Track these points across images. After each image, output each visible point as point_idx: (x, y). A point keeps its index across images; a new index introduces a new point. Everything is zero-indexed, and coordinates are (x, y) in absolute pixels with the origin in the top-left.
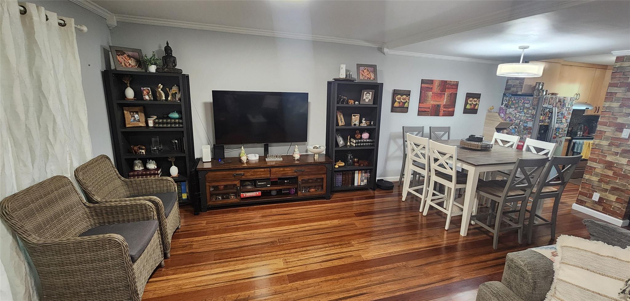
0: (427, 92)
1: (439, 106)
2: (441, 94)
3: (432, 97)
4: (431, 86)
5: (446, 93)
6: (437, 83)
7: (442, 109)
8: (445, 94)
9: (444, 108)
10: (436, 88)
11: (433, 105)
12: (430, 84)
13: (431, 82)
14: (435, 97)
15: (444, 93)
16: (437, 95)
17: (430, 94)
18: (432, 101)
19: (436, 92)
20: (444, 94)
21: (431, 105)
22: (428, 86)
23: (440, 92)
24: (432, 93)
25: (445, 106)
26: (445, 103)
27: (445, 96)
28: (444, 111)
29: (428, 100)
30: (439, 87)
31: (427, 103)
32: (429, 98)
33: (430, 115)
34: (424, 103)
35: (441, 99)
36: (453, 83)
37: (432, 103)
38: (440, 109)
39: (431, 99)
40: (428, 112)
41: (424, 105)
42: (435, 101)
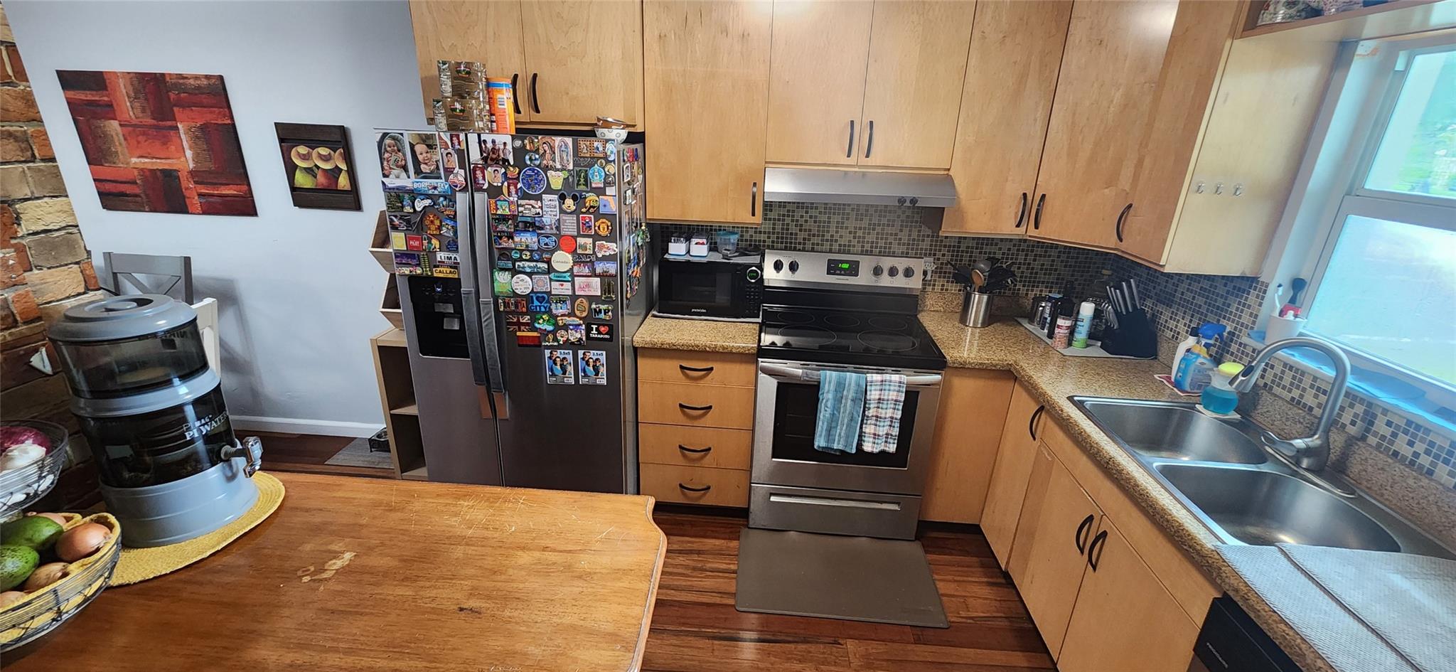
0: (102, 123)
1: (171, 176)
2: (159, 127)
3: (125, 139)
4: (105, 98)
5: (180, 126)
6: (122, 86)
7: (189, 186)
8: (178, 128)
9: (195, 182)
10: (128, 106)
11: (143, 170)
12: (97, 91)
13: (99, 81)
14: (138, 142)
15: (170, 123)
16: (144, 134)
17: (115, 126)
18: (131, 155)
19: (135, 121)
20: (172, 128)
21: (136, 173)
22: (90, 97)
23: (154, 122)
24: (121, 125)
25: (196, 177)
26: (191, 165)
27: (183, 136)
28: (200, 195)
29: (117, 152)
30: (139, 98)
31: (114, 163)
32: (117, 144)
33: (151, 211)
34: (106, 163)
35: (169, 149)
36: (192, 81)
37: (136, 162)
38: (183, 187)
39: (127, 147)
40: (136, 196)
41: (108, 171)
42: (146, 157)
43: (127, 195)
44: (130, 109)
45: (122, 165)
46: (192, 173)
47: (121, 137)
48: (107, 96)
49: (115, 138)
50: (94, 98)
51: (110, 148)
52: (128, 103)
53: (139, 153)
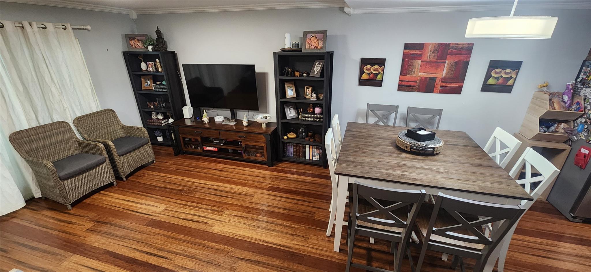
0: (414, 61)
1: (433, 79)
2: (437, 62)
4: (421, 52)
5: (447, 62)
6: (430, 48)
7: (439, 84)
8: (445, 62)
9: (442, 82)
10: (428, 55)
11: (422, 77)
12: (418, 50)
13: (421, 46)
14: (426, 68)
15: (443, 61)
16: (430, 65)
17: (419, 62)
18: (420, 72)
19: (429, 60)
21: (419, 78)
22: (414, 52)
23: (436, 60)
24: (422, 62)
25: (444, 80)
26: (444, 76)
27: (446, 65)
28: (441, 86)
29: (415, 71)
30: (435, 52)
31: (412, 75)
32: (416, 68)
33: (418, 92)
34: (408, 75)
35: (438, 70)
36: (461, 46)
37: (421, 74)
38: (436, 84)
39: (420, 70)
40: (414, 86)
41: (407, 78)
42: (426, 73)
43: (410, 86)
45: (414, 76)
46: (442, 79)
47: (420, 66)
48: (422, 52)
49: (417, 66)
50: (416, 53)
51: (413, 70)
52: (429, 54)
53: (424, 71)
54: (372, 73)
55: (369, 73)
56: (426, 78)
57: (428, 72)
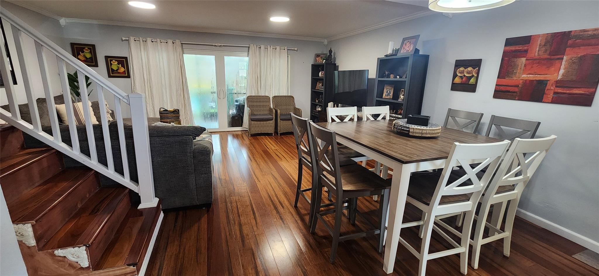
0: (515, 59)
1: (542, 83)
2: (551, 59)
4: (525, 48)
5: (565, 58)
6: (539, 41)
7: (551, 88)
8: (562, 59)
9: (556, 87)
11: (526, 80)
12: (522, 45)
13: (527, 40)
14: (532, 67)
15: (559, 57)
16: (538, 63)
17: (523, 60)
18: (523, 73)
19: (536, 57)
20: (558, 59)
21: (521, 81)
22: (517, 48)
23: (548, 57)
24: (527, 60)
25: (559, 84)
26: (559, 77)
27: (563, 63)
28: (555, 93)
29: (516, 73)
30: (547, 46)
31: (512, 77)
32: (519, 68)
33: (519, 100)
34: (507, 77)
35: (550, 70)
36: (590, 33)
37: (524, 76)
38: (546, 89)
39: (523, 70)
40: (514, 92)
41: (506, 81)
42: (532, 74)
43: (509, 92)
44: (537, 51)
45: (516, 78)
46: (557, 82)
47: (523, 65)
48: (527, 47)
49: (520, 66)
50: (519, 49)
51: (514, 71)
52: (538, 49)
53: (529, 72)
54: (464, 76)
55: (462, 76)
56: (532, 81)
57: (535, 73)
